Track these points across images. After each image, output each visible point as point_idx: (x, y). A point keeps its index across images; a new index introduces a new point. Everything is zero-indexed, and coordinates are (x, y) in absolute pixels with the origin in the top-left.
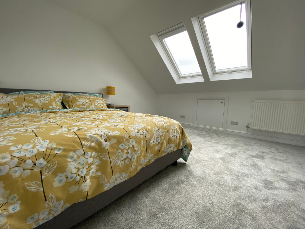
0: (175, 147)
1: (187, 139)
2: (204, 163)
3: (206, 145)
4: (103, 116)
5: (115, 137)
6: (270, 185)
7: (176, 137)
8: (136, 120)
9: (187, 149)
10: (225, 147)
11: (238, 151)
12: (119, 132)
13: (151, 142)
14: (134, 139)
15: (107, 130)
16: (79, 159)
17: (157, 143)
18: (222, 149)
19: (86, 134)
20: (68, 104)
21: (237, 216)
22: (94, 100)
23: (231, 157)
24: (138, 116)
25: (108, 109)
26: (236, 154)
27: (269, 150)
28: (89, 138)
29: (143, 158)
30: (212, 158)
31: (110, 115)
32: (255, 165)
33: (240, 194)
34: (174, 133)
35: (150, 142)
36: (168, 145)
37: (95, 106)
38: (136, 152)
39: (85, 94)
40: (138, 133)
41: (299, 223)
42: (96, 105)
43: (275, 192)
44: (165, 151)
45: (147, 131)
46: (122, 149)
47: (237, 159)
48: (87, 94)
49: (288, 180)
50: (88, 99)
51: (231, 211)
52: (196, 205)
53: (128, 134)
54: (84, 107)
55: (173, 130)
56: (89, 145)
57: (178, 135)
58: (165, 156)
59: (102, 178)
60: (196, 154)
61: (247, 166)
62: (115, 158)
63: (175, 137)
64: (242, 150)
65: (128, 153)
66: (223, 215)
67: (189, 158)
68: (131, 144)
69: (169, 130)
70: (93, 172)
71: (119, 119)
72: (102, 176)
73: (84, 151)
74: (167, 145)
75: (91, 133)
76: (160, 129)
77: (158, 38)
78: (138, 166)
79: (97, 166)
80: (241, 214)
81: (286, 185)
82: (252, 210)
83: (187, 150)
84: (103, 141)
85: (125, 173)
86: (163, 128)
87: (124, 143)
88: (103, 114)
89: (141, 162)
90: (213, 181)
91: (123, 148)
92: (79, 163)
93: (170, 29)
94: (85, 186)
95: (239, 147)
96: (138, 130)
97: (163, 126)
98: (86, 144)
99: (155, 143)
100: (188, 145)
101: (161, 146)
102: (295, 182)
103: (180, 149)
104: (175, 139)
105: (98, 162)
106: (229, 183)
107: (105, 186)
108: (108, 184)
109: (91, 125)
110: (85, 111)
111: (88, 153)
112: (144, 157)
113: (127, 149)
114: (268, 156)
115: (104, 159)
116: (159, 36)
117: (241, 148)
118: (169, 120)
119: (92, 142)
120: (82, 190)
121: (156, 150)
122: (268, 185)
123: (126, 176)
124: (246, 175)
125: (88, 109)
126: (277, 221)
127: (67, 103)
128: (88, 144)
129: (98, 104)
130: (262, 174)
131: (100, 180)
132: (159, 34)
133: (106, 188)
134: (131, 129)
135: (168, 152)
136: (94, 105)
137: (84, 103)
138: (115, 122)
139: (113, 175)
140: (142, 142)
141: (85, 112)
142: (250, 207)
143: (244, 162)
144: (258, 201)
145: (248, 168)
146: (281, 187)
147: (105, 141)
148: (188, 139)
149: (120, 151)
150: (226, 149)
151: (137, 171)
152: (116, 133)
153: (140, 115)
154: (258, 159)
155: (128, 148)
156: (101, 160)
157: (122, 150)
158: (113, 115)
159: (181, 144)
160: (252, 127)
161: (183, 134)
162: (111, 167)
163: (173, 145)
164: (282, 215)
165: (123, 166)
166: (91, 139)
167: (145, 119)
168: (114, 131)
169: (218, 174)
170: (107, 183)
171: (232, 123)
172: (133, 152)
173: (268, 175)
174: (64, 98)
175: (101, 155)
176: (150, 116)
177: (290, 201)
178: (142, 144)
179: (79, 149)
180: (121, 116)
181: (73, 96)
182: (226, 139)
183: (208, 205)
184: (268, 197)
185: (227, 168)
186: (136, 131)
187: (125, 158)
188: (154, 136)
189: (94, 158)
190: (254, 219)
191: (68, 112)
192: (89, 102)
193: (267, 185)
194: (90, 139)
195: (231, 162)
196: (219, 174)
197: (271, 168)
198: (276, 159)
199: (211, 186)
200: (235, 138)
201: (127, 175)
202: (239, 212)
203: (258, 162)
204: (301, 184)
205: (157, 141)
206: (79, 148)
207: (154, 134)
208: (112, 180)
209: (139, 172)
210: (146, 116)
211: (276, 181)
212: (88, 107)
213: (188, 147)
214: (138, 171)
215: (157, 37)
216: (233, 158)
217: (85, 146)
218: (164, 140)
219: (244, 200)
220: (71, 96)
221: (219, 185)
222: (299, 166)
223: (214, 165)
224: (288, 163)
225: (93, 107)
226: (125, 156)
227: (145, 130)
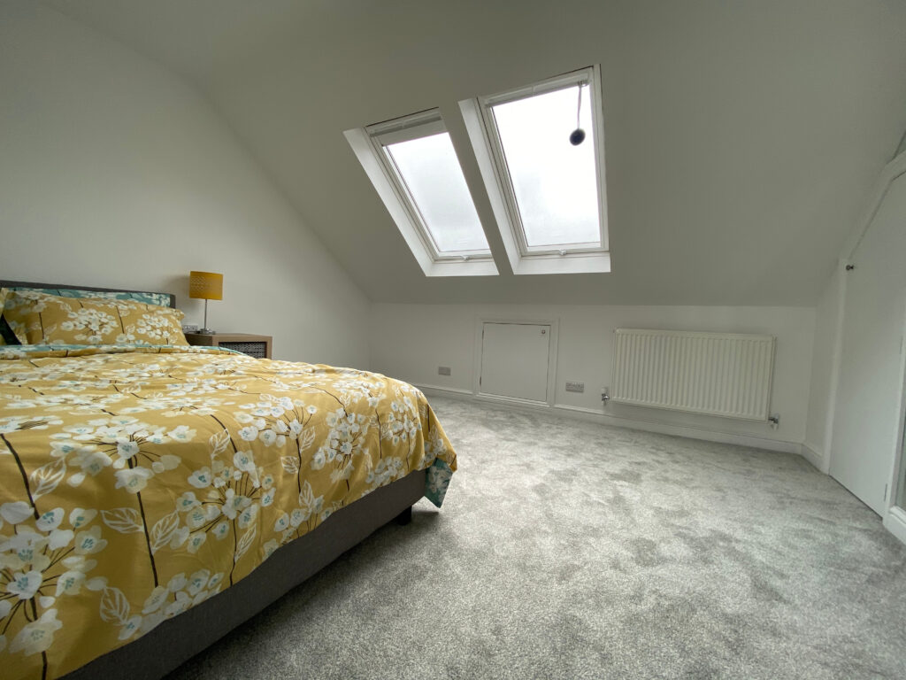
0: (402, 467)
1: (442, 440)
2: (488, 508)
3: (500, 452)
4: (156, 372)
5: (172, 448)
6: (649, 553)
7: (408, 434)
8: (273, 385)
9: (443, 468)
10: (549, 453)
11: (580, 465)
12: (195, 431)
13: (318, 456)
14: (250, 452)
15: (144, 426)
16: (12, 538)
17: (340, 458)
18: (541, 460)
19: (52, 444)
20: (27, 326)
21: (563, 657)
22: (134, 317)
23: (562, 483)
24: (286, 374)
25: (187, 347)
26: (575, 474)
27: (655, 457)
28: (63, 459)
29: (286, 514)
30: (514, 488)
31: (181, 369)
32: (618, 501)
33: (575, 587)
34: (399, 423)
35: (313, 459)
36: (380, 461)
37: (138, 337)
38: (257, 495)
39: (101, 295)
40: (267, 431)
41: (716, 654)
42: (143, 331)
43: (661, 571)
44: (369, 481)
45: (305, 421)
46: (203, 489)
47: (577, 488)
48: (111, 295)
49: (692, 534)
50: (109, 312)
51: (547, 643)
52: (452, 641)
53: (229, 436)
54: (91, 338)
55: (396, 414)
56: (56, 483)
57: (414, 430)
58: (367, 496)
59: (110, 601)
60: (472, 482)
61: (599, 503)
62: (167, 522)
63: (404, 434)
64: (591, 460)
65: (222, 501)
66: (526, 660)
67: (446, 496)
68: (236, 469)
69: (383, 415)
70: (70, 582)
71: (214, 382)
72: (111, 592)
73: (33, 505)
74: (375, 462)
75: (75, 438)
76: (354, 415)
77: (369, 140)
78: (264, 542)
79: (89, 557)
80: (572, 649)
81: (686, 549)
82: (601, 631)
83: (442, 472)
84: (120, 464)
85: (209, 573)
86: (363, 408)
87: (210, 466)
88: (157, 365)
89: (278, 527)
90: (507, 558)
91: (202, 485)
92: (11, 551)
93: (404, 122)
94: (32, 634)
95: (585, 452)
96: (271, 421)
97: (364, 402)
98: (43, 479)
99: (331, 460)
100: (444, 455)
101: (353, 468)
102: (707, 540)
103: (420, 469)
104: (405, 441)
105: (95, 541)
106: (549, 560)
107: (124, 628)
108: (137, 621)
109: (87, 407)
110: (91, 353)
111: (52, 514)
112: (289, 510)
113: (219, 489)
114: (650, 473)
115: (120, 529)
116: (372, 136)
117: (589, 455)
118: (388, 382)
119: (73, 470)
120: (23, 651)
121: (333, 482)
122: (645, 553)
123: (215, 580)
124: (594, 530)
125: (104, 348)
126: (662, 654)
127: (23, 325)
128: (52, 482)
129: (149, 328)
130: (632, 523)
131: (102, 606)
132: (372, 130)
133: (127, 635)
134: (243, 418)
135: (379, 485)
136: (135, 333)
137: (91, 327)
138: (190, 396)
139: (156, 585)
140: (282, 458)
141: (90, 358)
142: (598, 622)
143: (592, 495)
144: (617, 602)
145: (601, 510)
146: (674, 555)
147: (131, 464)
148: (445, 440)
149: (191, 496)
150: (550, 459)
151: (260, 558)
152: (183, 434)
153: (296, 369)
154: (627, 484)
155: (223, 484)
156: (107, 533)
157: (200, 494)
158: (194, 368)
159: (423, 456)
160: (614, 398)
161: (429, 424)
162: (152, 557)
163: (398, 460)
164: (674, 635)
165: (201, 547)
166: (71, 459)
167: (306, 381)
168: (171, 428)
169: (522, 535)
170: (131, 614)
171: (571, 388)
172: (242, 496)
173: (646, 525)
174: (14, 305)
175: (108, 517)
176: (328, 371)
177: (694, 592)
178: (283, 465)
179: (13, 501)
180: (225, 372)
181: (52, 298)
182: (553, 432)
183: (486, 635)
184: (641, 587)
185: (549, 516)
186: (262, 424)
187: (211, 519)
188: (330, 437)
189: (80, 530)
190: (605, 659)
191: (16, 358)
192: (115, 324)
193: (642, 553)
194: (66, 462)
195: (561, 495)
196: (527, 536)
197: (655, 504)
198: (666, 480)
199: (501, 575)
200: (577, 427)
201: (216, 576)
202: (568, 643)
203: (627, 491)
204: (721, 544)
205: (339, 452)
206: (13, 497)
207: (328, 430)
208: (154, 602)
209: (267, 560)
210: (314, 371)
211: (663, 540)
212: (108, 340)
213: (444, 463)
214: (264, 559)
215: (368, 138)
216: (566, 486)
217: (40, 489)
218: (364, 446)
219: (584, 605)
220: (42, 298)
221: (522, 567)
222: (719, 494)
223: (516, 510)
224: (693, 488)
225: (129, 341)
226: (211, 512)
227: (298, 418)
